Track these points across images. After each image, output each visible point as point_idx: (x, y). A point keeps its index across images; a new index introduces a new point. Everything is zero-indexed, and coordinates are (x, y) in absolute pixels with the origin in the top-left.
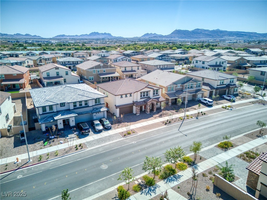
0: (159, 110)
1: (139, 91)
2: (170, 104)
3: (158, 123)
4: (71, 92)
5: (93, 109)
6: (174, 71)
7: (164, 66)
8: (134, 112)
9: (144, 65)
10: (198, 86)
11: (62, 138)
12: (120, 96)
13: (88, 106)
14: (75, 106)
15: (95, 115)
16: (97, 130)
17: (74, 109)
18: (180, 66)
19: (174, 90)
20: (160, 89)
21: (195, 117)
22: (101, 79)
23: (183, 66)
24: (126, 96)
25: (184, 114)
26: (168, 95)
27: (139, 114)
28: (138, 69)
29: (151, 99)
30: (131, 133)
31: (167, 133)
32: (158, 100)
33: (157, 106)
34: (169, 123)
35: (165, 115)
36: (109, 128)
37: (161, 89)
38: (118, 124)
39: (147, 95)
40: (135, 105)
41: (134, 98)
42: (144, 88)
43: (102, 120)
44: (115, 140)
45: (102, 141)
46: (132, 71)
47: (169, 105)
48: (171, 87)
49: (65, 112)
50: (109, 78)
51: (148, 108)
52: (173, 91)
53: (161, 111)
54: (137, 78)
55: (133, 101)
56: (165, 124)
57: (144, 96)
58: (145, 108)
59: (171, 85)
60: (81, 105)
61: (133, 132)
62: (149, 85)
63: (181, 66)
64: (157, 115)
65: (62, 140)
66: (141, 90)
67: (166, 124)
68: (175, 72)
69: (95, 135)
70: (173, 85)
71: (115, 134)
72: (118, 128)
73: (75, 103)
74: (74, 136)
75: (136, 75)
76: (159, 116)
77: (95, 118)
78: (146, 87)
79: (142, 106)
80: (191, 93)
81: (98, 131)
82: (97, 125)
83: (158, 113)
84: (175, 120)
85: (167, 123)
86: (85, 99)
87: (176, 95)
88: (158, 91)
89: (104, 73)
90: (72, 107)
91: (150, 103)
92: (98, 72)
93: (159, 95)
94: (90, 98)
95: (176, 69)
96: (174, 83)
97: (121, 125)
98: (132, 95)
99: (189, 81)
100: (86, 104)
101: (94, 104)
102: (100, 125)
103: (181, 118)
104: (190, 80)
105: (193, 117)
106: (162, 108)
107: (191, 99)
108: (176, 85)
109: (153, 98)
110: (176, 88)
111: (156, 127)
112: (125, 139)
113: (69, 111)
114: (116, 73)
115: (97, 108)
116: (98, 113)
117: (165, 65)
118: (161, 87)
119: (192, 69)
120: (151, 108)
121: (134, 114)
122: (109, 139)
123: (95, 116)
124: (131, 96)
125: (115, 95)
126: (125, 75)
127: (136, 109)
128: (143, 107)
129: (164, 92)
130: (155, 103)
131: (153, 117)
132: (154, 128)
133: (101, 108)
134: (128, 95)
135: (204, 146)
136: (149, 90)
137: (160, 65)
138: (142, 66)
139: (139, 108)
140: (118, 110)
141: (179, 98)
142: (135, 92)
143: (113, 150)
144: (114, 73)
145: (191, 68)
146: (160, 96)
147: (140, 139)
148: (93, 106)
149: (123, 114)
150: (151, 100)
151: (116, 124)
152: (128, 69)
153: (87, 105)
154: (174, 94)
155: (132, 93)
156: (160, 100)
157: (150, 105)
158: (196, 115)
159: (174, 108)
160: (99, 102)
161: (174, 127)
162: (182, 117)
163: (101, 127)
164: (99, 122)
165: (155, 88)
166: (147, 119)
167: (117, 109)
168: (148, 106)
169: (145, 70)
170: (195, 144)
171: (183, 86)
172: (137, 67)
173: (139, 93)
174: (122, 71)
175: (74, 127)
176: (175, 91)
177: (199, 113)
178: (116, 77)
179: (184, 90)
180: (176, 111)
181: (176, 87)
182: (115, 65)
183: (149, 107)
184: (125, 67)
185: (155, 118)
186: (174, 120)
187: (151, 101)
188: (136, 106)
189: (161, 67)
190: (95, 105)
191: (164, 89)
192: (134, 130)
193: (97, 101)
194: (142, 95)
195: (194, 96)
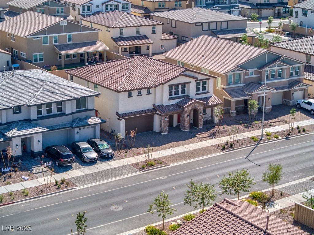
0: (209, 124)
1: (166, 83)
2: (233, 111)
3: (207, 147)
4: (28, 86)
5: (74, 120)
6: (245, 37)
7: (219, 24)
8: (156, 128)
9: (169, 21)
10: (294, 73)
11: (23, 172)
12: (127, 93)
13: (64, 114)
14: (39, 113)
15: (77, 132)
16: (88, 158)
17: (39, 119)
18: (263, 22)
19: (242, 82)
20: (209, 79)
21: (283, 136)
22: (63, 59)
23: (270, 22)
24: (139, 94)
25: (261, 131)
26: (228, 93)
27: (166, 131)
28: (154, 32)
29: (191, 99)
30: (155, 165)
31: (225, 163)
32: (208, 103)
33: (204, 116)
34: (230, 147)
35: (221, 135)
36: (110, 156)
37: (212, 80)
38: (125, 150)
39: (183, 92)
40: (158, 112)
41: (155, 98)
42: (178, 76)
43: (94, 142)
44: (125, 175)
45: (102, 176)
46: (139, 37)
47: (232, 115)
48: (234, 74)
49: (22, 124)
50: (82, 55)
51: (187, 119)
52: (240, 83)
53: (213, 127)
54: (151, 55)
55: (154, 105)
56: (221, 150)
57: (177, 93)
58: (179, 121)
59: (234, 71)
60: (49, 111)
61: (158, 163)
62: (187, 70)
63: (265, 22)
64: (206, 135)
65: (25, 175)
66: (170, 80)
67: (224, 149)
68: (247, 39)
69: (84, 168)
70: (238, 70)
71: (123, 166)
72: (126, 157)
73: (39, 106)
74: (45, 169)
75: (148, 47)
76: (209, 137)
77: (77, 137)
78: (181, 74)
79: (173, 116)
80: (278, 89)
81: (88, 160)
82: (86, 150)
83: (208, 130)
84: (242, 143)
85: (226, 147)
86: (58, 98)
87: (246, 93)
88: (205, 84)
89: (68, 43)
90: (34, 115)
91: (190, 108)
92: (56, 41)
93: (208, 92)
94: (69, 96)
95: (249, 33)
96: (242, 67)
97: (131, 152)
98: (152, 91)
99: (274, 61)
100: (59, 109)
101: (75, 110)
102: (91, 150)
103: (255, 139)
104: (275, 59)
105: (279, 137)
106: (216, 120)
107: (281, 103)
108: (246, 70)
109: (197, 99)
110: (246, 77)
111: (203, 155)
112: (144, 174)
113: (28, 123)
114: (99, 43)
115: (81, 117)
116: (83, 128)
117: (221, 22)
118: (213, 76)
119: (293, 31)
120: (192, 122)
121: (155, 132)
122: (114, 174)
123: (79, 133)
124: (149, 93)
125: (118, 92)
126: (120, 48)
127: (161, 122)
128: (175, 117)
129: (219, 86)
130: (201, 108)
131: (196, 137)
132: (200, 157)
133: (88, 117)
134: (144, 92)
135: (292, 179)
136: (187, 80)
137: (209, 23)
138: (163, 24)
139: (166, 119)
140: (123, 123)
141: (251, 99)
142: (158, 85)
143: (125, 188)
144: (94, 43)
145: (290, 29)
146: (212, 94)
147: (173, 172)
148: (73, 113)
149: (135, 130)
150: (193, 101)
151: (121, 149)
152: (127, 33)
153: (61, 112)
154: (241, 91)
155: (151, 87)
156: (211, 102)
157: (190, 113)
158: (287, 133)
159: (241, 120)
160: (84, 106)
161: (240, 154)
162: (257, 136)
163: (94, 155)
164: (89, 146)
165: (200, 77)
166: (184, 141)
167: (121, 120)
168: (186, 115)
169: (171, 33)
170: (271, 169)
171: (260, 73)
172: (151, 27)
173: (166, 88)
174: (112, 38)
175: (40, 154)
176: (244, 84)
177: (292, 129)
178: (98, 54)
179: (262, 83)
180: (246, 127)
181: (246, 74)
182: (92, 23)
183: (189, 117)
184: (120, 28)
185: (202, 139)
186: (240, 142)
187: (191, 104)
188: (161, 116)
189: (213, 27)
190: (77, 112)
191: (219, 79)
192: (160, 160)
193: (81, 102)
194: (173, 91)
195: (287, 95)
